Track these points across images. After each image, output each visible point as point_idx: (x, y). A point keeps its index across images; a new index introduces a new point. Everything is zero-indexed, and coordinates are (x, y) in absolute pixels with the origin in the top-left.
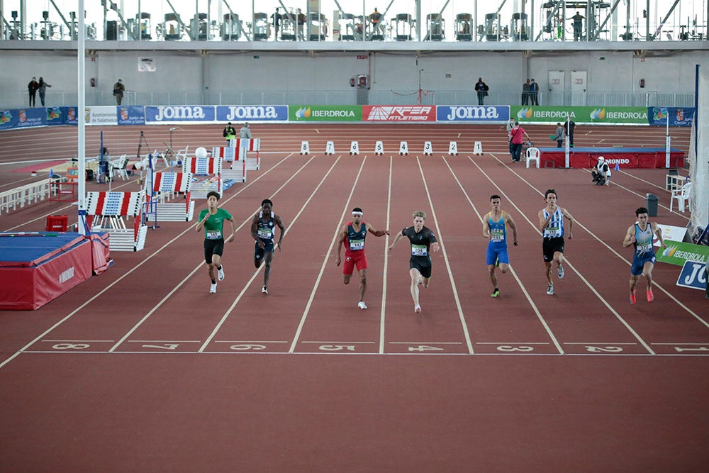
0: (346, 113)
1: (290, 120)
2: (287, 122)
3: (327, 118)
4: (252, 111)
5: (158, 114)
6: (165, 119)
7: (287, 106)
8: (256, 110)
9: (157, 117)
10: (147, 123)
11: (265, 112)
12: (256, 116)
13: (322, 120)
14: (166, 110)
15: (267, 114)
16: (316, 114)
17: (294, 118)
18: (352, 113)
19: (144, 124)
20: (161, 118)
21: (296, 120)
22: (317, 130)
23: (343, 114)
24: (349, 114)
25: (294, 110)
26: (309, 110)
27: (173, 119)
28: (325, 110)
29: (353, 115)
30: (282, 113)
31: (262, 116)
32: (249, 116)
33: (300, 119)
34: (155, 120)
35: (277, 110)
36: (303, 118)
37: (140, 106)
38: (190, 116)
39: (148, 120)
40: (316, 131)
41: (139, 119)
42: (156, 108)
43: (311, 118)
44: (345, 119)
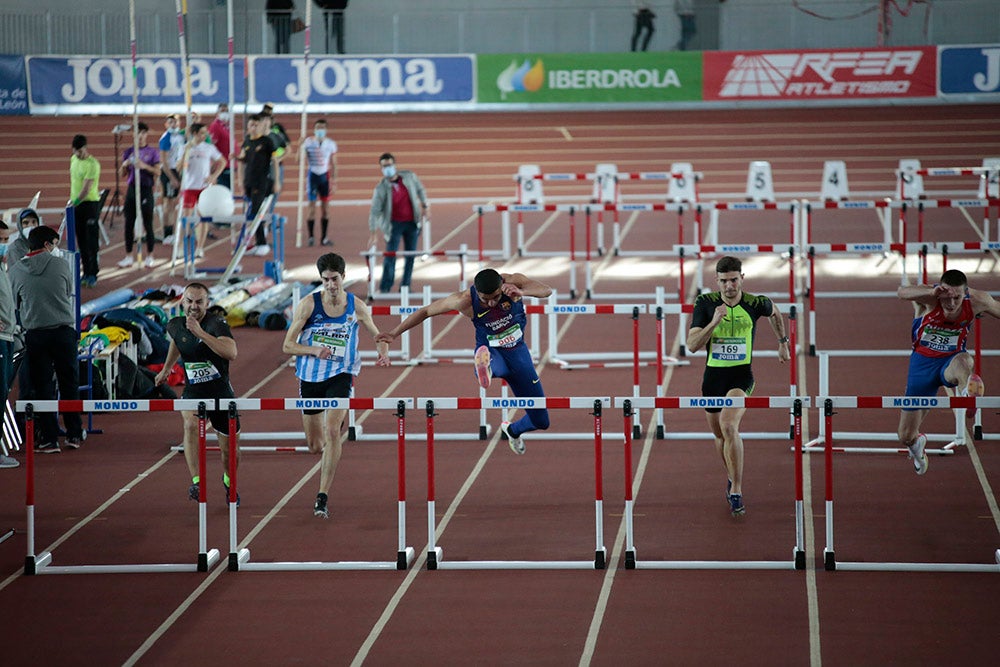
0: (652, 78)
1: (481, 100)
2: (471, 106)
3: (595, 94)
4: (365, 73)
5: (71, 81)
6: (91, 98)
7: (472, 56)
8: (375, 70)
9: (66, 90)
10: (35, 109)
11: (405, 76)
12: (375, 88)
13: (578, 100)
14: (96, 69)
15: (412, 82)
16: (561, 79)
17: (493, 93)
18: (672, 78)
19: (25, 112)
20: (81, 92)
21: (499, 101)
22: (563, 130)
23: (643, 78)
24: (661, 80)
25: (493, 66)
26: (538, 71)
27: (117, 99)
28: (586, 69)
29: (676, 82)
30: (455, 81)
31: (396, 88)
32: (356, 89)
33: (511, 98)
34: (61, 101)
35: (443, 69)
36: (520, 93)
37: (12, 57)
38: (171, 88)
39: (40, 101)
40: (561, 135)
41: (10, 98)
42: (65, 61)
43: (544, 92)
44: (651, 93)
